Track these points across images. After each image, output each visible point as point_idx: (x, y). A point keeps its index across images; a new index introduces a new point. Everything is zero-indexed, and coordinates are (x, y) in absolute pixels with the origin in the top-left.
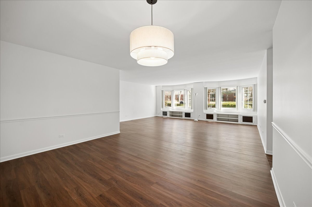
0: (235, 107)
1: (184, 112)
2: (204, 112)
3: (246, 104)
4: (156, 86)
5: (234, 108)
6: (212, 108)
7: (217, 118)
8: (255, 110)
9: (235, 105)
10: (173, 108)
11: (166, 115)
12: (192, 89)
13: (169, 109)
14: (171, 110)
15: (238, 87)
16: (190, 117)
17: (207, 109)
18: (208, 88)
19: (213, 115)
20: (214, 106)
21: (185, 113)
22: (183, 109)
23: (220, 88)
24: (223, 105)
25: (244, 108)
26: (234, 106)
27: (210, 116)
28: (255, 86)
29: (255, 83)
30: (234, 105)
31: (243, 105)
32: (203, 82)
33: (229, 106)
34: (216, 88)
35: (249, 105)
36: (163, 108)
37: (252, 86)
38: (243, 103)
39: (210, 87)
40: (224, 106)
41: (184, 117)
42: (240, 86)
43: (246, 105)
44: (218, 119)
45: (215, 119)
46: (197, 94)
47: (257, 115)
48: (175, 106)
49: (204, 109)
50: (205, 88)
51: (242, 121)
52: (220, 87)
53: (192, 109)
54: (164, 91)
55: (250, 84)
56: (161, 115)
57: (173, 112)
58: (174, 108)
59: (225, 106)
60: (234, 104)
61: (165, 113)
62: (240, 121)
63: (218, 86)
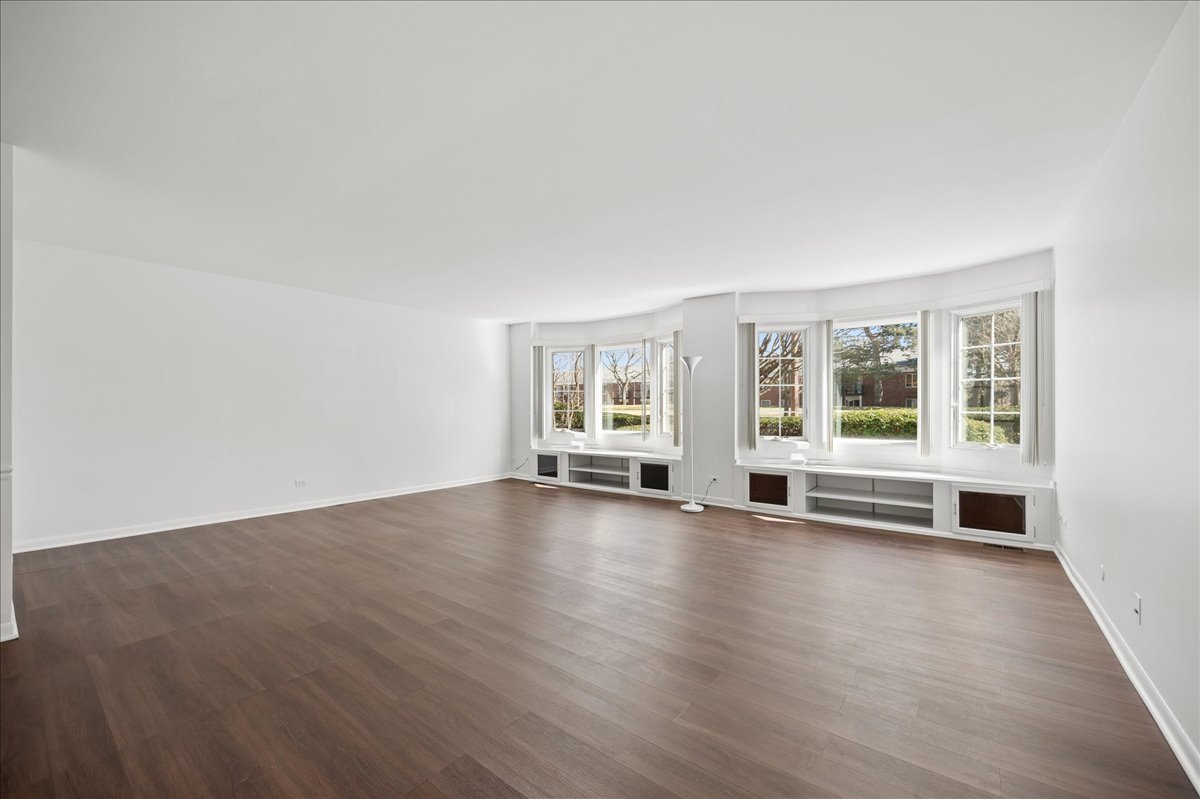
0: (914, 435)
1: (635, 458)
2: (738, 463)
3: (980, 418)
4: (510, 326)
5: (904, 438)
6: (784, 439)
7: (807, 497)
8: (1041, 452)
9: (914, 425)
10: (593, 434)
11: (554, 474)
12: (676, 333)
13: (574, 443)
14: (582, 451)
15: (931, 318)
16: (667, 489)
17: (752, 444)
18: (757, 329)
19: (786, 477)
20: (793, 429)
21: (642, 465)
22: (638, 441)
23: (825, 326)
24: (844, 424)
25: (968, 439)
26: (908, 430)
27: (769, 487)
28: (1040, 301)
29: (1039, 286)
30: (908, 420)
31: (963, 423)
32: (733, 293)
33: (880, 427)
34: (803, 327)
35: (999, 421)
36: (540, 435)
37: (1019, 303)
38: (963, 410)
39: (771, 322)
40: (850, 428)
41: (635, 488)
42: (939, 313)
43: (976, 424)
44: (816, 505)
45: (797, 505)
46: (696, 361)
47: (1051, 486)
48: (605, 426)
49: (740, 446)
50: (741, 326)
51: (957, 519)
52: (829, 322)
53: (676, 443)
54: (551, 351)
55: (1006, 296)
56: (530, 473)
57: (591, 457)
58: (599, 439)
59: (855, 426)
60: (905, 416)
61: (547, 465)
62: (946, 521)
63: (815, 317)
